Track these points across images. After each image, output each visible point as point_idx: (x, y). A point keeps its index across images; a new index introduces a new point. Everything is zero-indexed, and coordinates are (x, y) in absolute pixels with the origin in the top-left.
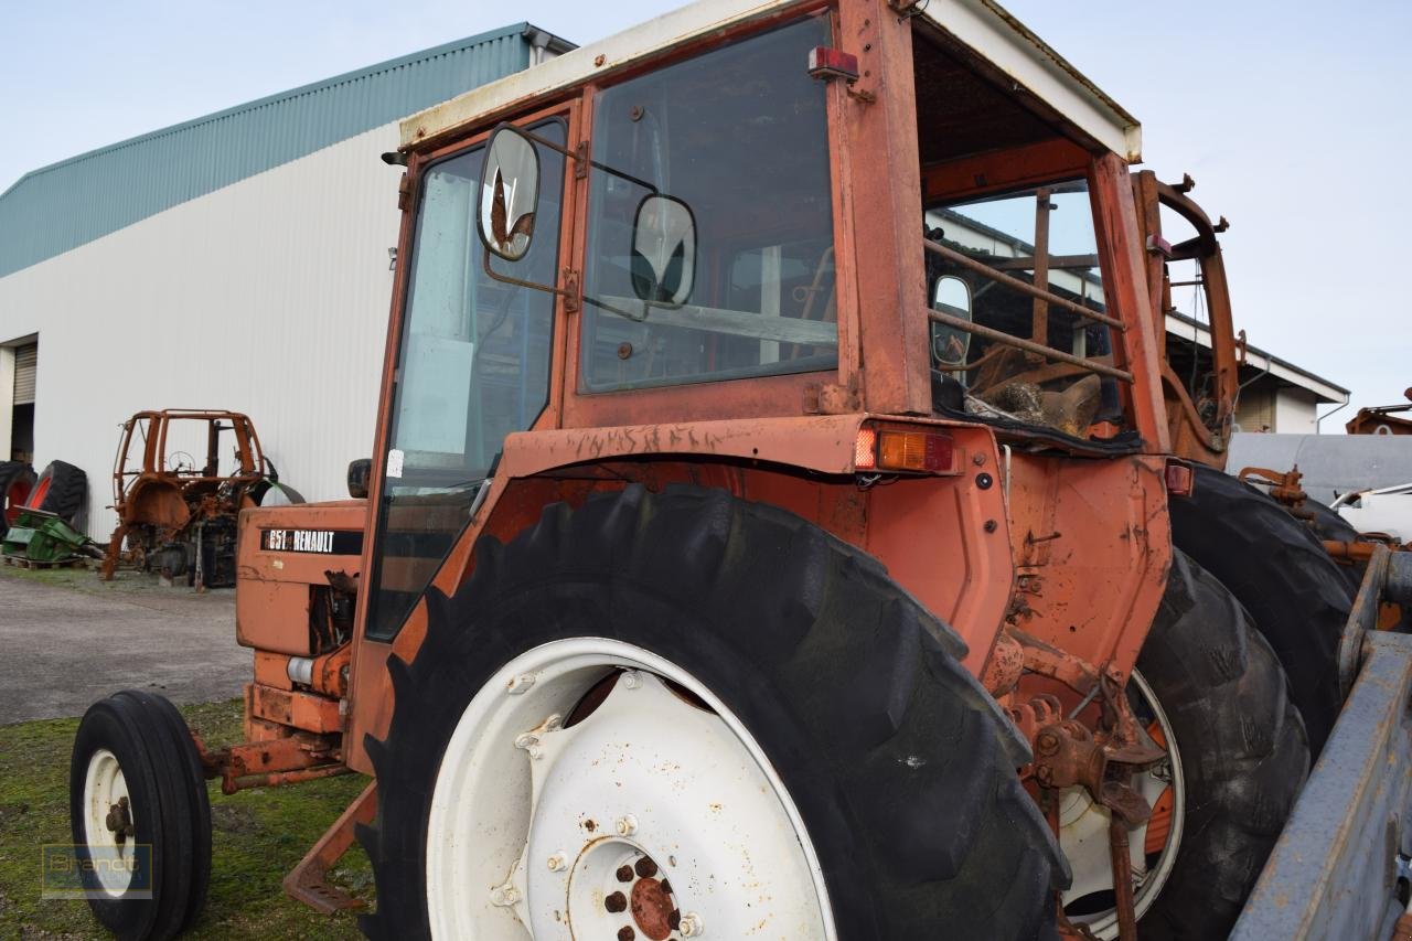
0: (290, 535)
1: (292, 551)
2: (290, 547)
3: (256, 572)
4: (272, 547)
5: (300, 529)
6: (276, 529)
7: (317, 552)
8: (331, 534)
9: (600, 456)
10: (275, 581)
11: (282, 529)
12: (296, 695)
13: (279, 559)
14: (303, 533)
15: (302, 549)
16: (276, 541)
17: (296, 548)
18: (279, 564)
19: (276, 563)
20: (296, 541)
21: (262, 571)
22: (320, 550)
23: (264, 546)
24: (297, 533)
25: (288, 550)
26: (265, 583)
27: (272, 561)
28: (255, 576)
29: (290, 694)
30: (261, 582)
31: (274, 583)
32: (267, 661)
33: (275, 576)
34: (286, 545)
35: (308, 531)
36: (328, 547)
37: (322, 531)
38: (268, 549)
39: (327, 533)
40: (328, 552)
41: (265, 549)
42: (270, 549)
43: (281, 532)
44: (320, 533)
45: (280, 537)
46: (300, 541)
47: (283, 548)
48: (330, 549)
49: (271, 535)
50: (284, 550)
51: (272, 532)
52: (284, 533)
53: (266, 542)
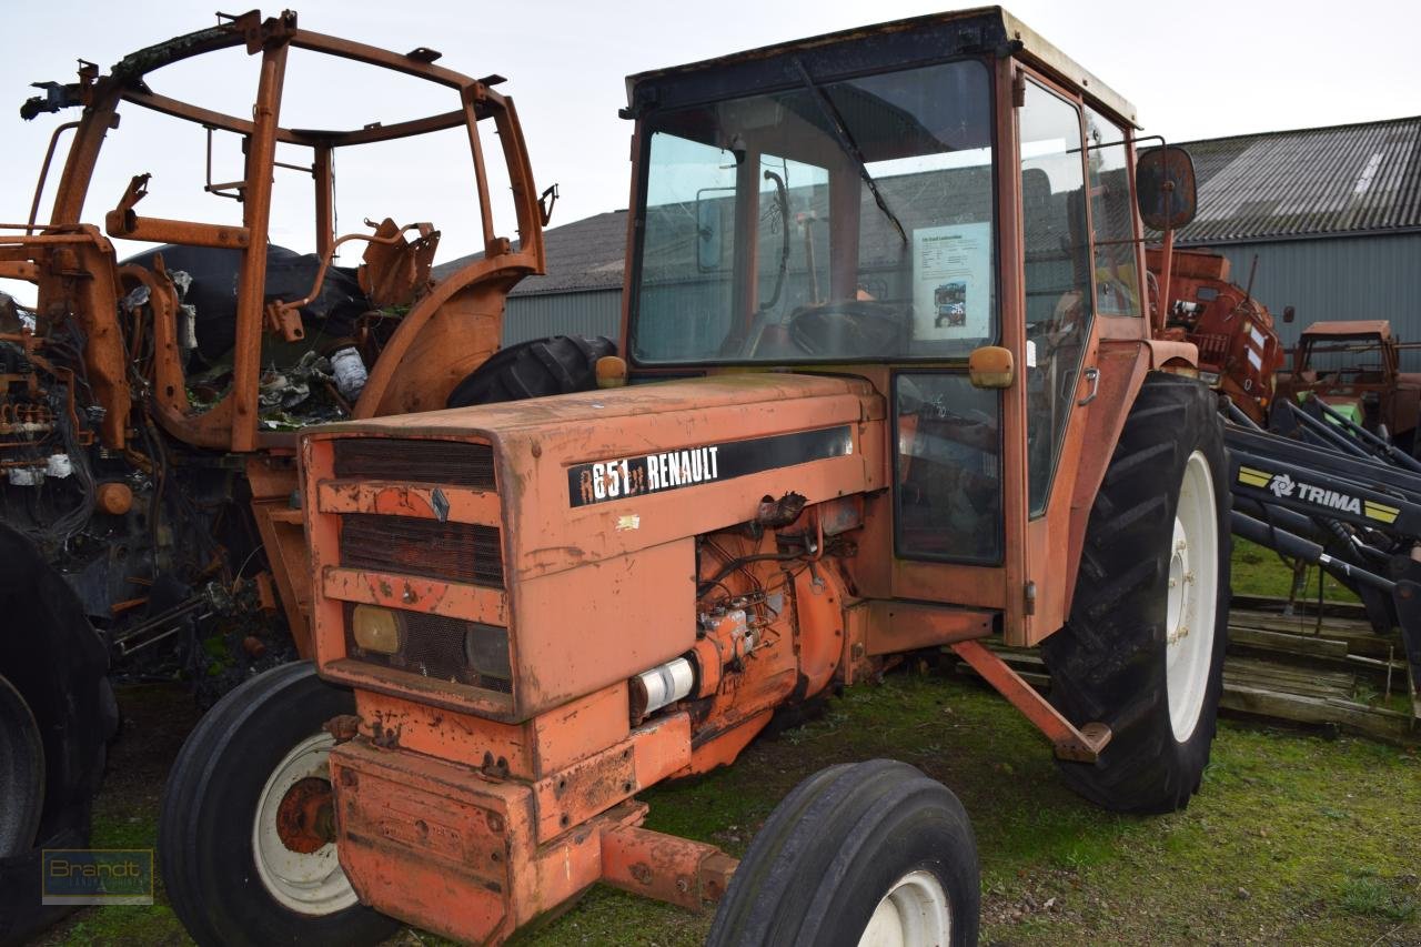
0: (638, 464)
1: (647, 491)
2: (641, 486)
3: (574, 551)
4: (600, 495)
5: (657, 453)
6: (603, 460)
7: (694, 483)
8: (714, 450)
10: (625, 553)
11: (619, 458)
12: (638, 737)
13: (629, 512)
14: (663, 457)
15: (665, 484)
16: (608, 482)
17: (654, 484)
18: (631, 522)
19: (624, 522)
20: (652, 473)
21: (589, 545)
22: (698, 478)
23: (578, 497)
24: (651, 459)
25: (638, 493)
26: (603, 565)
27: (615, 523)
28: (575, 560)
29: (627, 745)
30: (592, 567)
31: (623, 558)
32: (571, 721)
33: (622, 545)
34: (632, 486)
35: (673, 452)
36: (711, 472)
37: (696, 449)
38: (588, 503)
39: (705, 450)
40: (712, 480)
41: (582, 504)
42: (595, 501)
43: (615, 463)
44: (693, 452)
45: (615, 474)
46: (659, 472)
47: (627, 490)
48: (715, 476)
49: (596, 474)
50: (629, 495)
51: (596, 466)
52: (625, 465)
53: (583, 488)
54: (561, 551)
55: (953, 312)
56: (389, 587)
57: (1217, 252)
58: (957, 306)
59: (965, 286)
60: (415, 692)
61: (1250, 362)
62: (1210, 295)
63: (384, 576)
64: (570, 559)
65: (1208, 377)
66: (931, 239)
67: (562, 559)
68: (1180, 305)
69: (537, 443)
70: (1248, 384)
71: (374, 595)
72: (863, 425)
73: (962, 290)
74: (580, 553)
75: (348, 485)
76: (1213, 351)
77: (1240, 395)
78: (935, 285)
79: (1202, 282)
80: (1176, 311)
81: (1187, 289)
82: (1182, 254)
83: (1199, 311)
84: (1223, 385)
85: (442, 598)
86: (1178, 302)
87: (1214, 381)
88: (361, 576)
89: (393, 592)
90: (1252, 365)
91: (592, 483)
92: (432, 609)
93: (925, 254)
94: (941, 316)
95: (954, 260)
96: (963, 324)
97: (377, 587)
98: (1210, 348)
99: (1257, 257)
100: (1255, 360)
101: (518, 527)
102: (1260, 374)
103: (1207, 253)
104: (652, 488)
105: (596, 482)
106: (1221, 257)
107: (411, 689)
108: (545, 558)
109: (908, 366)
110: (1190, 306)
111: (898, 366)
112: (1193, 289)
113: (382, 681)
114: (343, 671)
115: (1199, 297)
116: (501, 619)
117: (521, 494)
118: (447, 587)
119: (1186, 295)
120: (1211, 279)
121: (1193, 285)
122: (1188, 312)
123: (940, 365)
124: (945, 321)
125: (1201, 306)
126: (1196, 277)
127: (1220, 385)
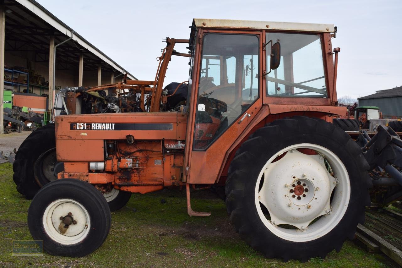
0: (89, 124)
1: (91, 129)
4: (77, 128)
6: (80, 123)
8: (113, 125)
9: (296, 111)
12: (90, 174)
13: (84, 132)
14: (96, 124)
15: (97, 129)
16: (80, 127)
18: (84, 134)
20: (93, 127)
21: (73, 136)
22: (107, 129)
24: (93, 124)
26: (76, 140)
27: (80, 133)
28: (70, 138)
29: (87, 174)
30: (74, 140)
31: (82, 140)
32: (72, 165)
33: (82, 138)
34: (87, 128)
35: (100, 123)
36: (112, 128)
37: (107, 123)
38: (75, 129)
39: (110, 124)
40: (112, 130)
41: (73, 129)
42: (76, 129)
43: (83, 124)
44: (106, 124)
45: (83, 126)
46: (95, 127)
47: (85, 128)
48: (113, 129)
49: (77, 125)
50: (86, 130)
51: (77, 124)
52: (85, 124)
53: (74, 127)
54: (66, 136)
64: (68, 138)
67: (66, 138)
69: (63, 119)
72: (178, 124)
74: (71, 137)
91: (76, 126)
101: (57, 131)
104: (93, 129)
105: (77, 126)
108: (62, 137)
117: (58, 126)
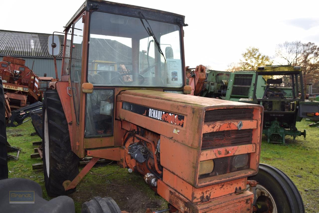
55: (176, 78)
56: (220, 152)
57: (24, 59)
58: (176, 76)
59: (177, 72)
60: (231, 178)
61: (35, 85)
62: (23, 69)
63: (219, 149)
65: (26, 89)
66: (170, 61)
68: (16, 71)
70: (35, 91)
71: (216, 156)
73: (177, 73)
75: (213, 124)
76: (25, 83)
77: (33, 93)
78: (171, 71)
79: (20, 66)
80: (14, 73)
81: (17, 67)
82: (15, 59)
83: (20, 73)
84: (29, 91)
85: (237, 150)
86: (15, 70)
87: (27, 90)
88: (212, 151)
89: (222, 153)
90: (36, 86)
92: (234, 154)
93: (169, 64)
94: (173, 78)
95: (175, 66)
96: (177, 80)
97: (217, 153)
98: (24, 82)
99: (34, 61)
100: (36, 85)
102: (37, 88)
103: (21, 59)
106: (25, 60)
107: (230, 178)
109: (167, 89)
110: (18, 72)
111: (165, 89)
112: (18, 68)
113: (220, 180)
114: (206, 182)
115: (20, 69)
116: (253, 151)
118: (238, 147)
119: (17, 69)
120: (23, 66)
121: (18, 67)
122: (17, 73)
123: (174, 89)
124: (174, 79)
125: (21, 72)
126: (19, 65)
127: (28, 91)
